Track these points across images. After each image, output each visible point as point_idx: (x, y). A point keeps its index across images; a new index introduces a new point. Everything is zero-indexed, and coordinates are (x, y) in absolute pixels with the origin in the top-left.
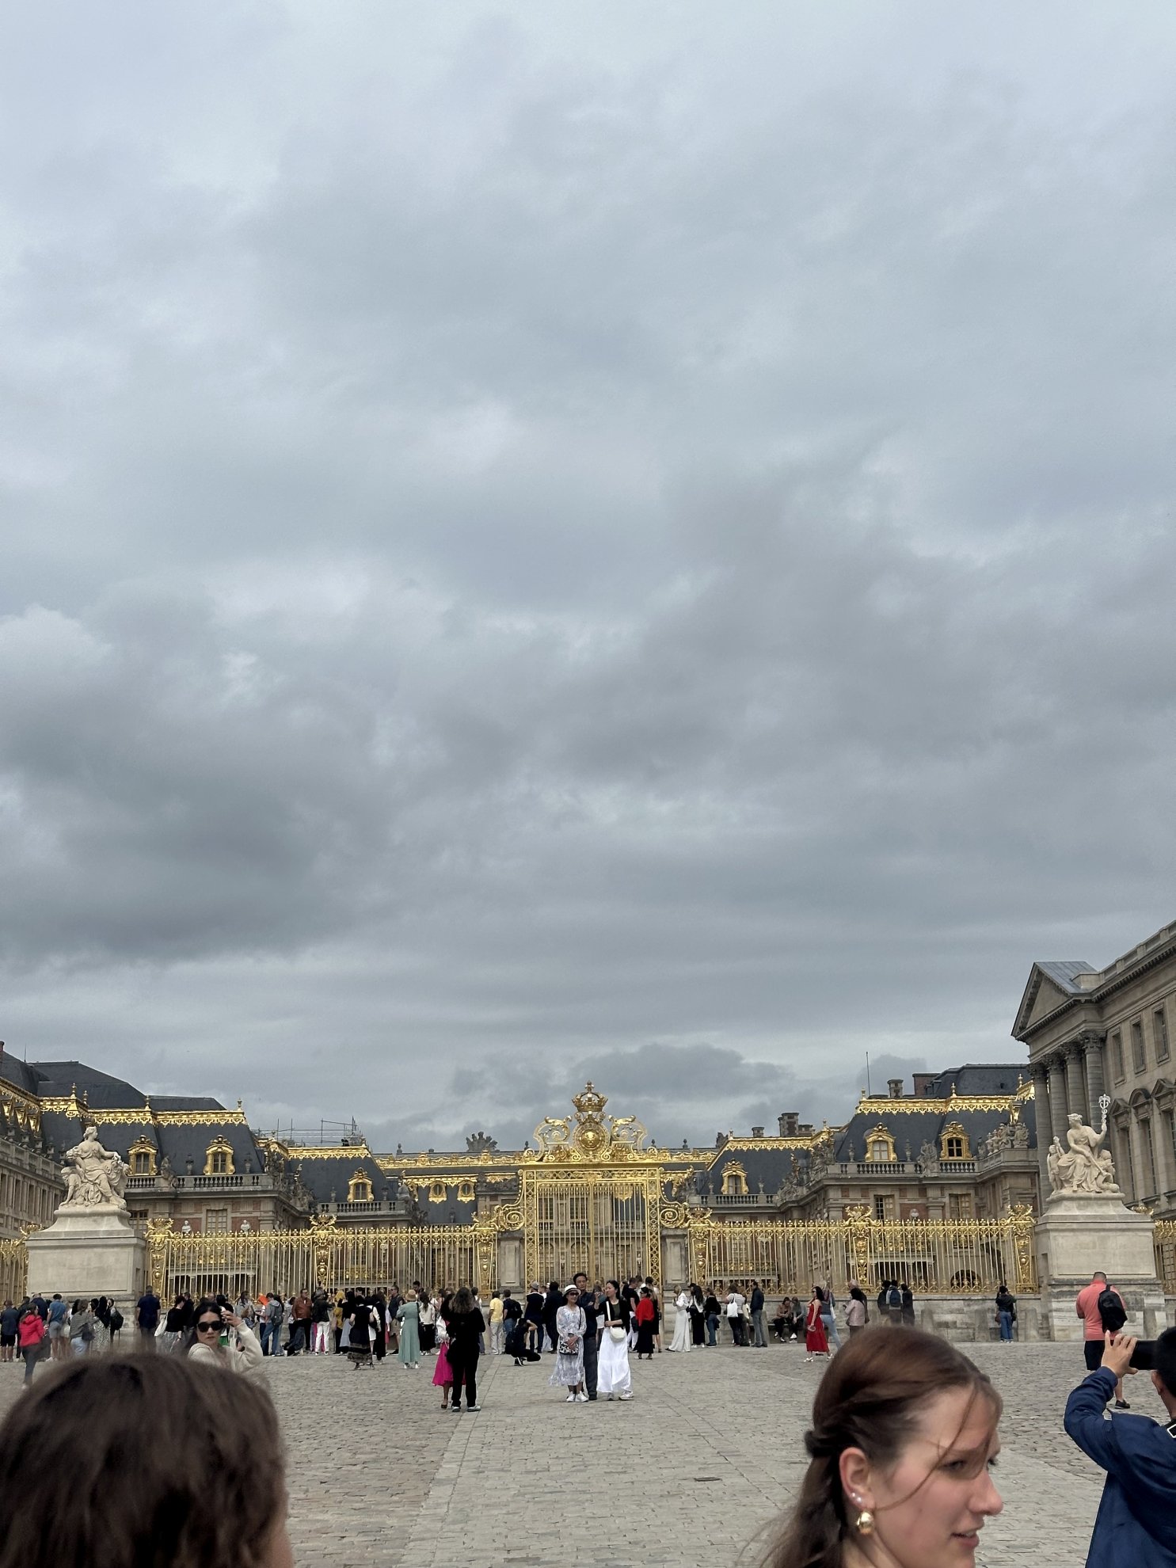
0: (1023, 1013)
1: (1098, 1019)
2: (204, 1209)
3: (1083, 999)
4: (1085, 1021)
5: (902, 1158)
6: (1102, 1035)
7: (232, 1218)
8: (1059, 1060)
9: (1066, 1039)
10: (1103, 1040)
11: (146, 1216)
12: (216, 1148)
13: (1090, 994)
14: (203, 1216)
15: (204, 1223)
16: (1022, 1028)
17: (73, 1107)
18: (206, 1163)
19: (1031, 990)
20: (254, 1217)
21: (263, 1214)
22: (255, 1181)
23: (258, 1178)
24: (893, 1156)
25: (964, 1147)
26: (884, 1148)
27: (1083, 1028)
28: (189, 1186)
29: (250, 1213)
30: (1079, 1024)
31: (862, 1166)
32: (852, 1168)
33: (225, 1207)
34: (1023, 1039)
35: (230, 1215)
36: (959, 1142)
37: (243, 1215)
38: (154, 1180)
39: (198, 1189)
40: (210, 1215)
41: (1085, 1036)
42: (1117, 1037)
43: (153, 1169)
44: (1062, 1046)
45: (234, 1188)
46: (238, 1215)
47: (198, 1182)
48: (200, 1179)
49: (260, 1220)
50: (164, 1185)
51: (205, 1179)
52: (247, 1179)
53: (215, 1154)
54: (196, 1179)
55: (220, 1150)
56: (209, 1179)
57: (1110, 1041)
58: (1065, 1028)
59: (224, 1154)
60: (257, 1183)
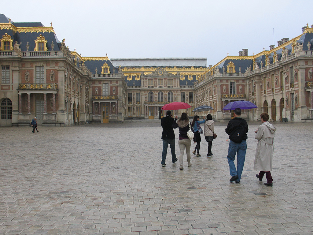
2: (34, 65)
7: (47, 70)
11: (9, 68)
12: (39, 40)
14: (34, 68)
15: (34, 71)
18: (35, 47)
20: (56, 69)
21: (59, 68)
22: (56, 54)
23: (57, 53)
28: (28, 56)
29: (54, 67)
32: (309, 53)
33: (43, 65)
35: (46, 68)
37: (51, 68)
38: (12, 53)
39: (31, 57)
40: (37, 68)
43: (11, 48)
45: (47, 57)
46: (49, 68)
47: (31, 54)
48: (32, 53)
49: (58, 71)
50: (16, 55)
51: (34, 53)
52: (52, 53)
53: (39, 43)
54: (30, 53)
55: (41, 41)
56: (36, 53)
59: (43, 43)
60: (57, 55)
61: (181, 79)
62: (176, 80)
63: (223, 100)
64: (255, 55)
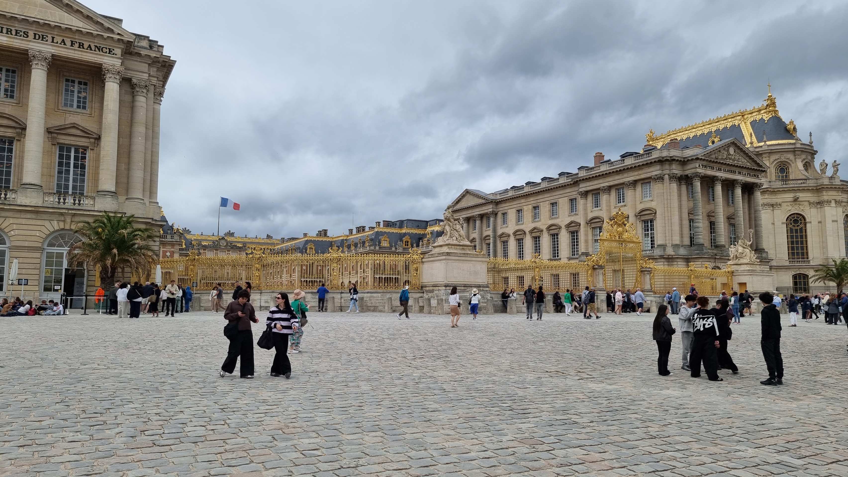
1: (496, 208)
3: (494, 201)
4: (491, 208)
5: (391, 246)
6: (497, 212)
9: (477, 214)
10: (496, 215)
13: (496, 200)
24: (389, 245)
25: (409, 243)
26: (386, 242)
27: (490, 210)
29: (170, 249)
31: (380, 248)
32: (377, 248)
35: (162, 249)
36: (408, 242)
37: (167, 250)
41: (491, 213)
45: (164, 240)
46: (165, 249)
49: (174, 252)
52: (169, 237)
57: (500, 215)
61: (246, 252)
62: (242, 253)
63: (303, 280)
64: (334, 236)
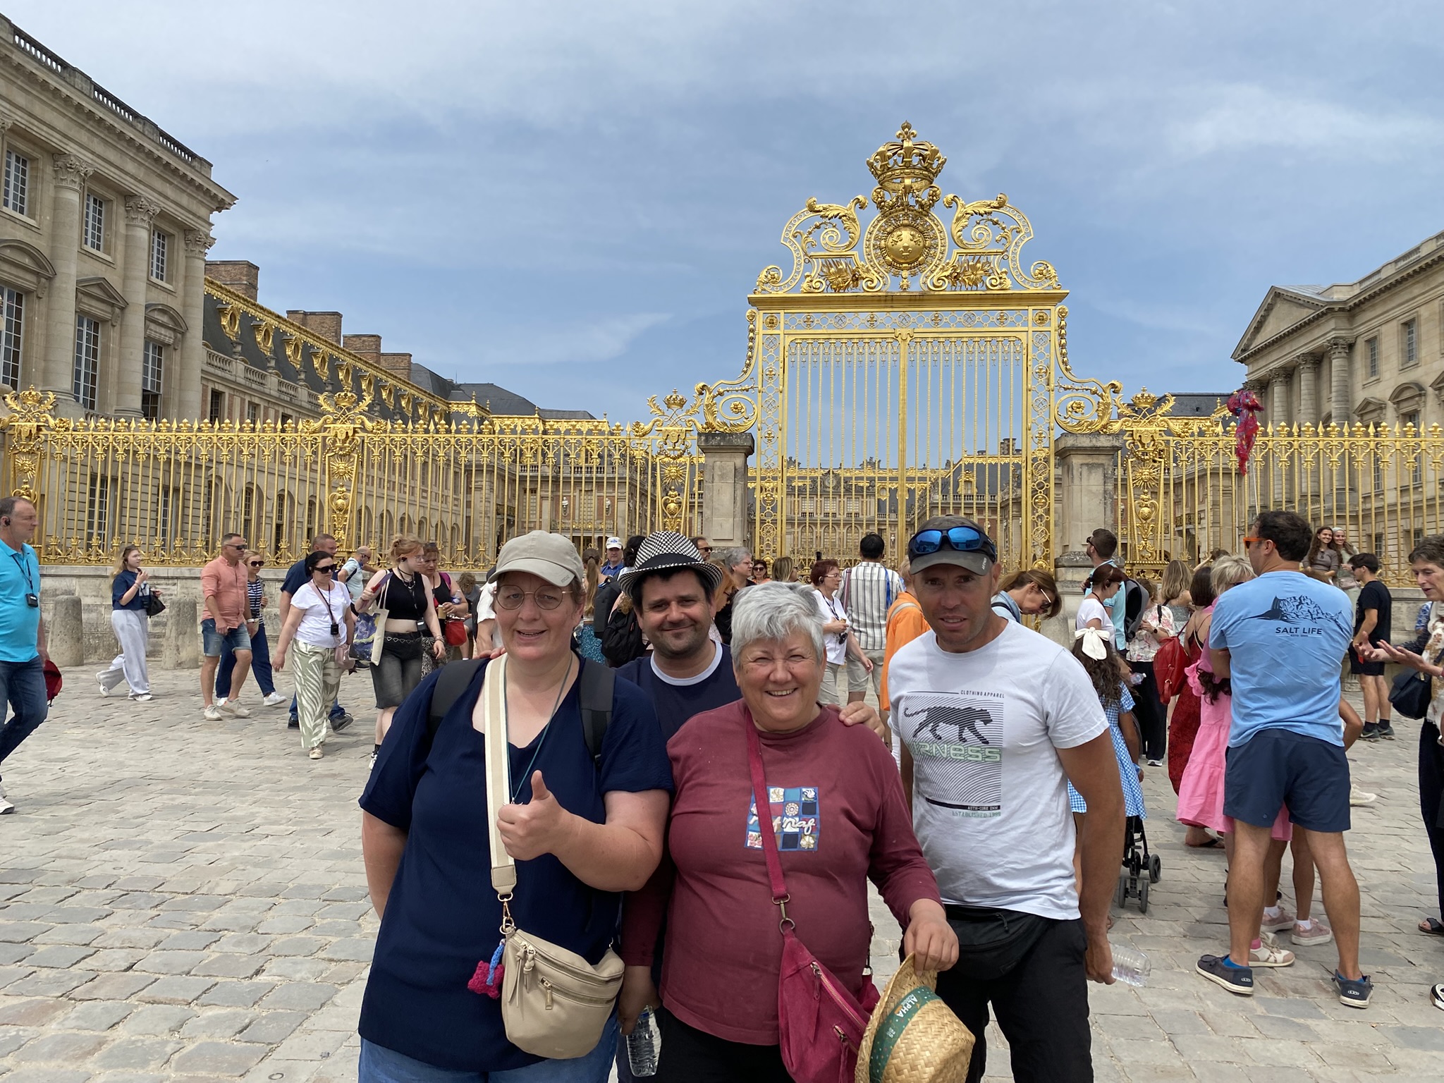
0: (1249, 336)
1: (1347, 326)
3: (1337, 307)
4: (1333, 329)
6: (1351, 341)
8: (1288, 374)
9: (1305, 350)
10: (1351, 346)
13: (1345, 302)
16: (1244, 351)
17: (474, 409)
19: (1262, 313)
27: (1333, 334)
30: (1328, 331)
34: (1241, 361)
41: (1335, 343)
42: (1372, 342)
44: (1298, 357)
57: (1360, 347)
58: (1303, 341)
